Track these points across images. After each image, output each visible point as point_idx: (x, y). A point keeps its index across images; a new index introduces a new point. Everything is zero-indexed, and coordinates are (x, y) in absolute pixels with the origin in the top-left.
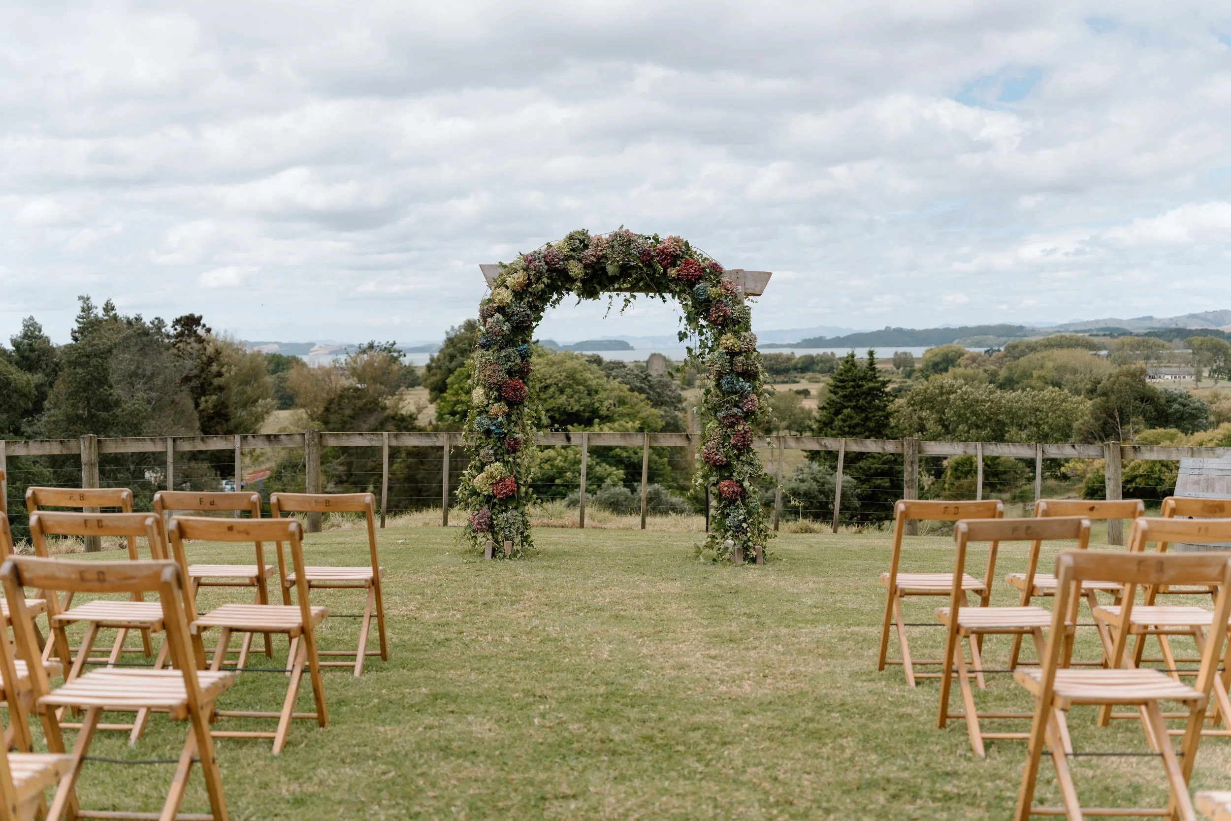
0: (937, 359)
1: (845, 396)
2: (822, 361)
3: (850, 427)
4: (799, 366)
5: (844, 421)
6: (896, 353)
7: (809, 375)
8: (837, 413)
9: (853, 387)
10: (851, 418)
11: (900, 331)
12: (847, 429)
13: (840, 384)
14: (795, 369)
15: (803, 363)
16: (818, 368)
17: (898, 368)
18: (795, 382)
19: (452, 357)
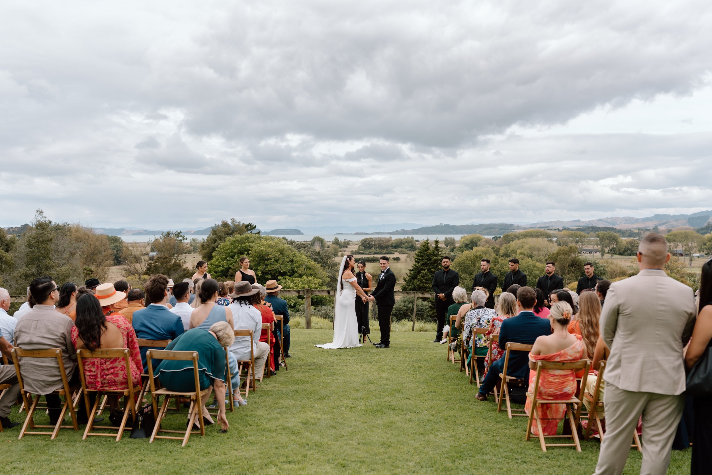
0: (467, 242)
1: (423, 264)
2: (406, 242)
3: (426, 280)
4: (394, 244)
5: (423, 277)
6: (446, 238)
7: (399, 249)
8: (419, 273)
9: (427, 259)
10: (427, 275)
11: (447, 226)
12: (424, 281)
13: (421, 258)
14: (392, 246)
15: (396, 243)
16: (404, 246)
17: (447, 246)
18: (391, 253)
19: (215, 241)
